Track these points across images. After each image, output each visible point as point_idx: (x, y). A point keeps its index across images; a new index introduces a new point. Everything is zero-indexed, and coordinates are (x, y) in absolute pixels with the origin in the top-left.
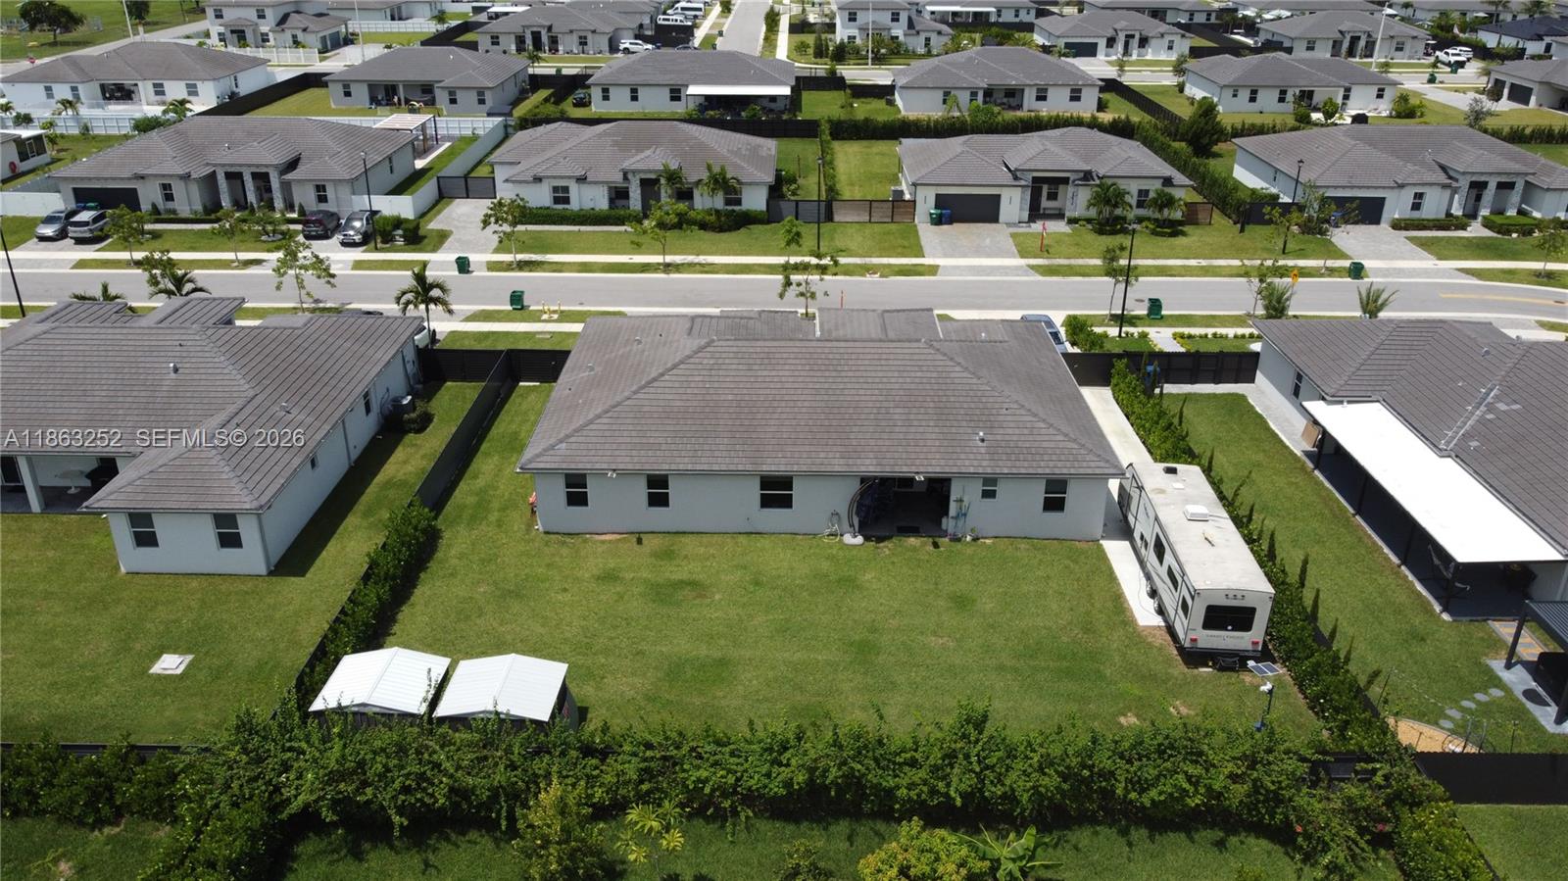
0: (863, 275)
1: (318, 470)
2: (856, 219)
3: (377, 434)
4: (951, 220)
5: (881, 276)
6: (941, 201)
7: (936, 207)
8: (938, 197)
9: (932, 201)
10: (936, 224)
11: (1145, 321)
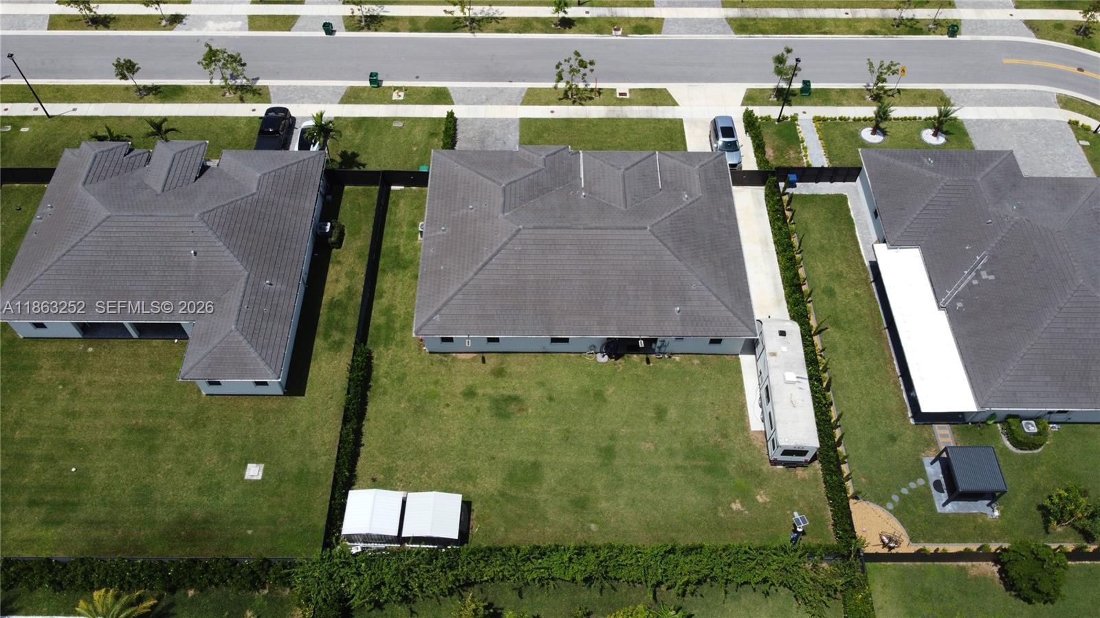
0: (610, 32)
5: (623, 35)
11: (798, 98)
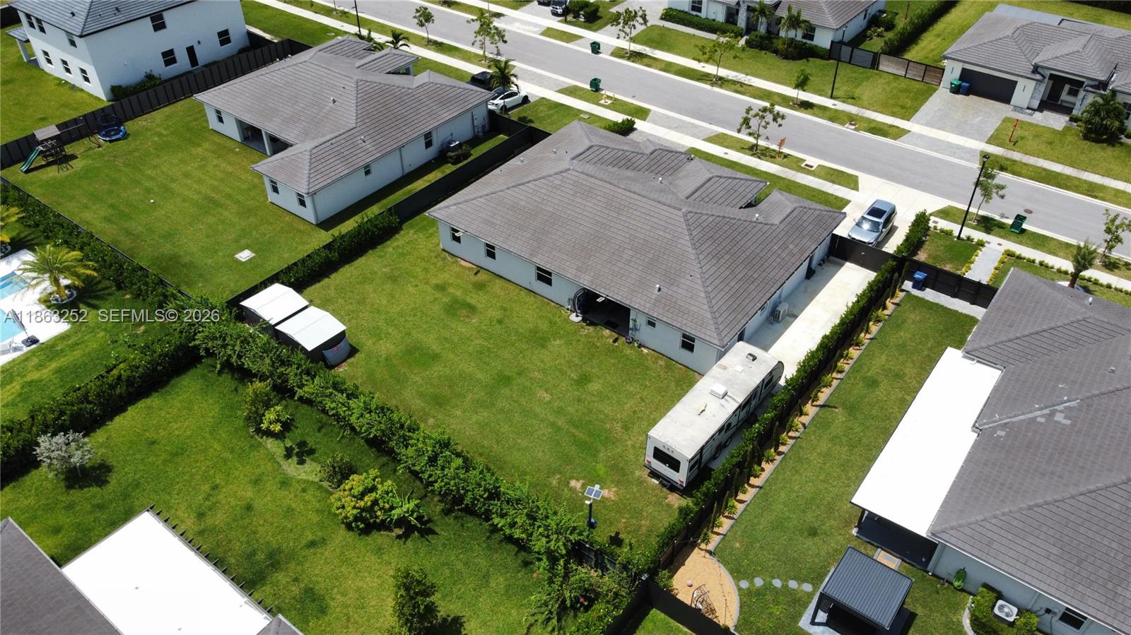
0: (843, 124)
1: (369, 177)
2: (895, 72)
3: (434, 159)
4: (967, 92)
5: (855, 129)
6: (965, 75)
7: (960, 79)
8: (964, 70)
9: (957, 74)
10: (953, 93)
11: (1002, 232)
